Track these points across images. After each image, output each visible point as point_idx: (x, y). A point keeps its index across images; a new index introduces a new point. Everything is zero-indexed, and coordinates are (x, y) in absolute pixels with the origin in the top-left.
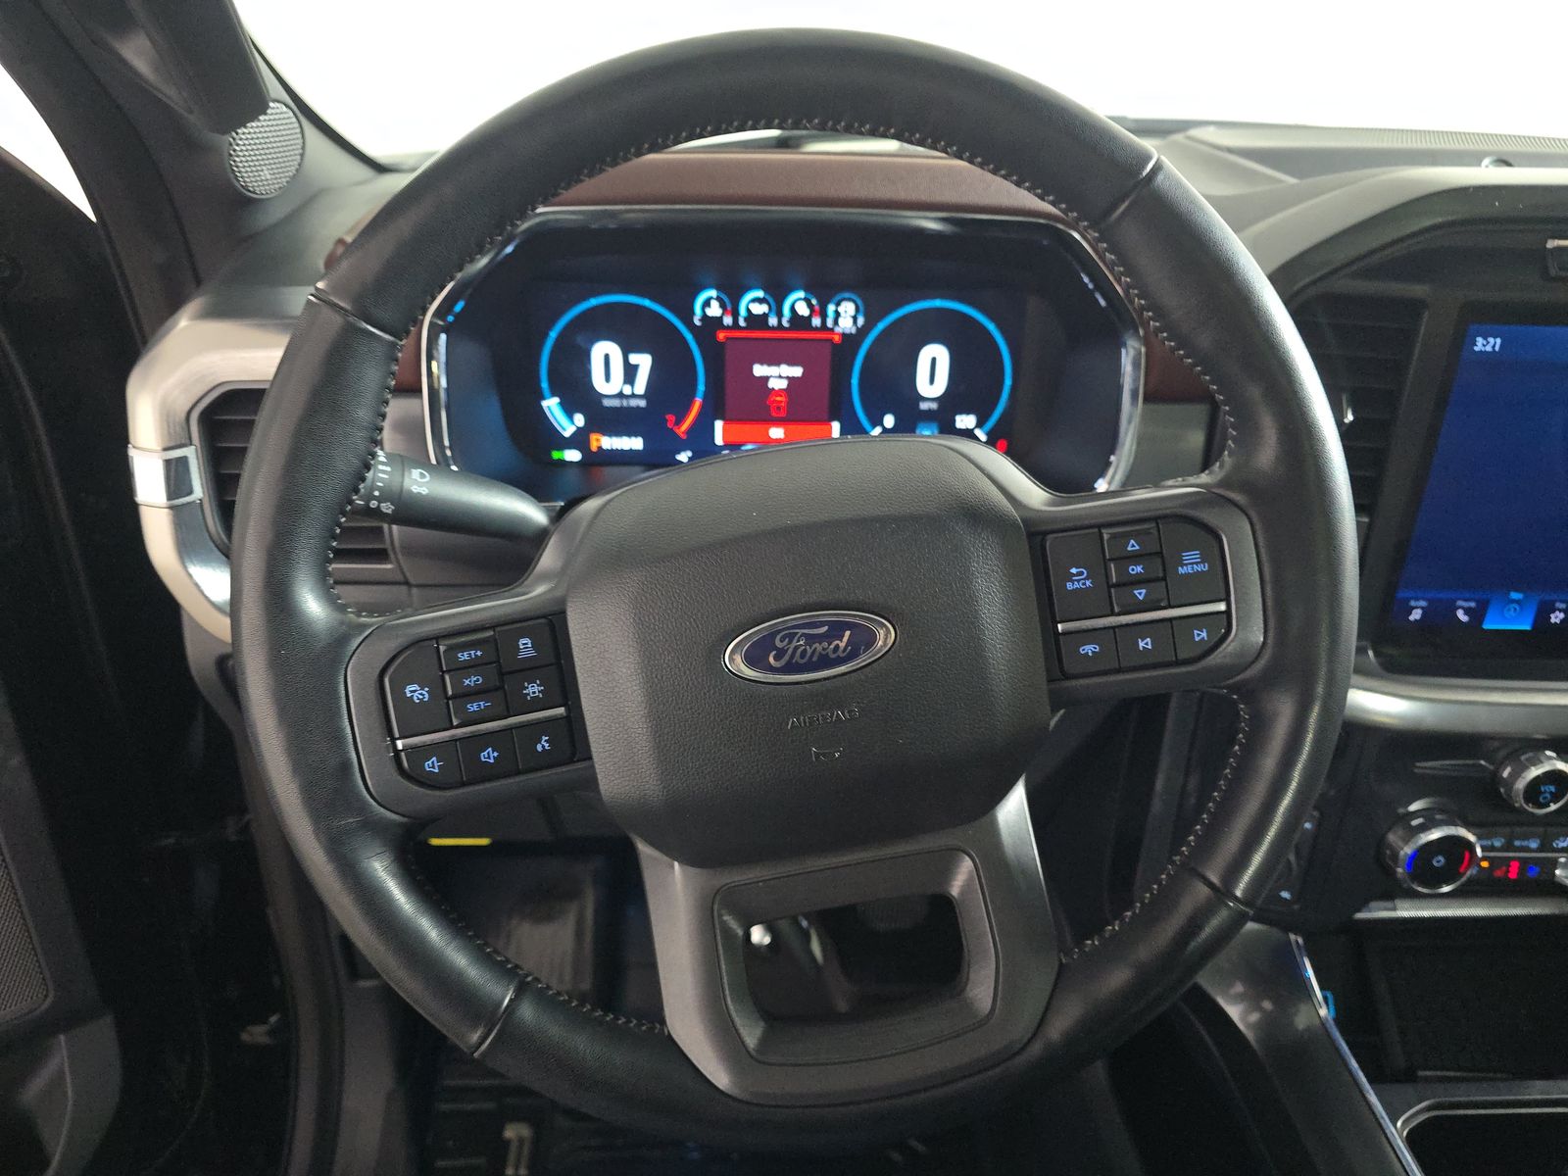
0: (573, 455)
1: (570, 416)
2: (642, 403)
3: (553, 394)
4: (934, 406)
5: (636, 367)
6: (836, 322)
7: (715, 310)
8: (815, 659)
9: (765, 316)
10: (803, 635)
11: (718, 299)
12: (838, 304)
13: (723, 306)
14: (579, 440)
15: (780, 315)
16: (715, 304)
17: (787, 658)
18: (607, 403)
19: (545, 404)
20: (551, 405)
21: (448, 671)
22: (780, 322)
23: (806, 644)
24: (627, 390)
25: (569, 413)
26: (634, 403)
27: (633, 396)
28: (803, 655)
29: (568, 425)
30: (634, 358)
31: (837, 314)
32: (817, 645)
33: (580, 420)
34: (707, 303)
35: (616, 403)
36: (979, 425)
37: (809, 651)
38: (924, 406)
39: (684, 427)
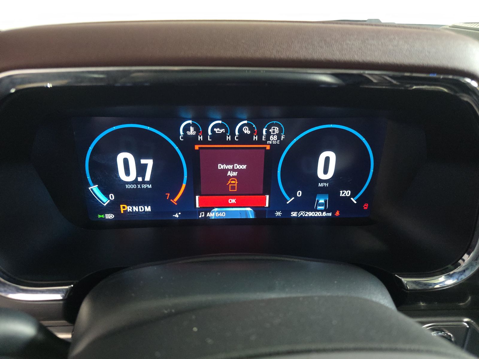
0: (110, 216)
1: (107, 195)
2: (150, 186)
3: (94, 185)
4: (326, 185)
5: (146, 165)
6: (268, 138)
7: (192, 132)
9: (224, 135)
11: (193, 125)
12: (269, 128)
13: (196, 129)
14: (113, 207)
15: (233, 134)
16: (192, 129)
18: (127, 186)
19: (90, 189)
20: (95, 189)
22: (233, 138)
24: (140, 179)
26: (144, 186)
27: (144, 182)
29: (105, 200)
30: (143, 161)
31: (268, 134)
33: (112, 197)
34: (187, 128)
35: (134, 186)
36: (353, 195)
38: (321, 185)
39: (176, 200)
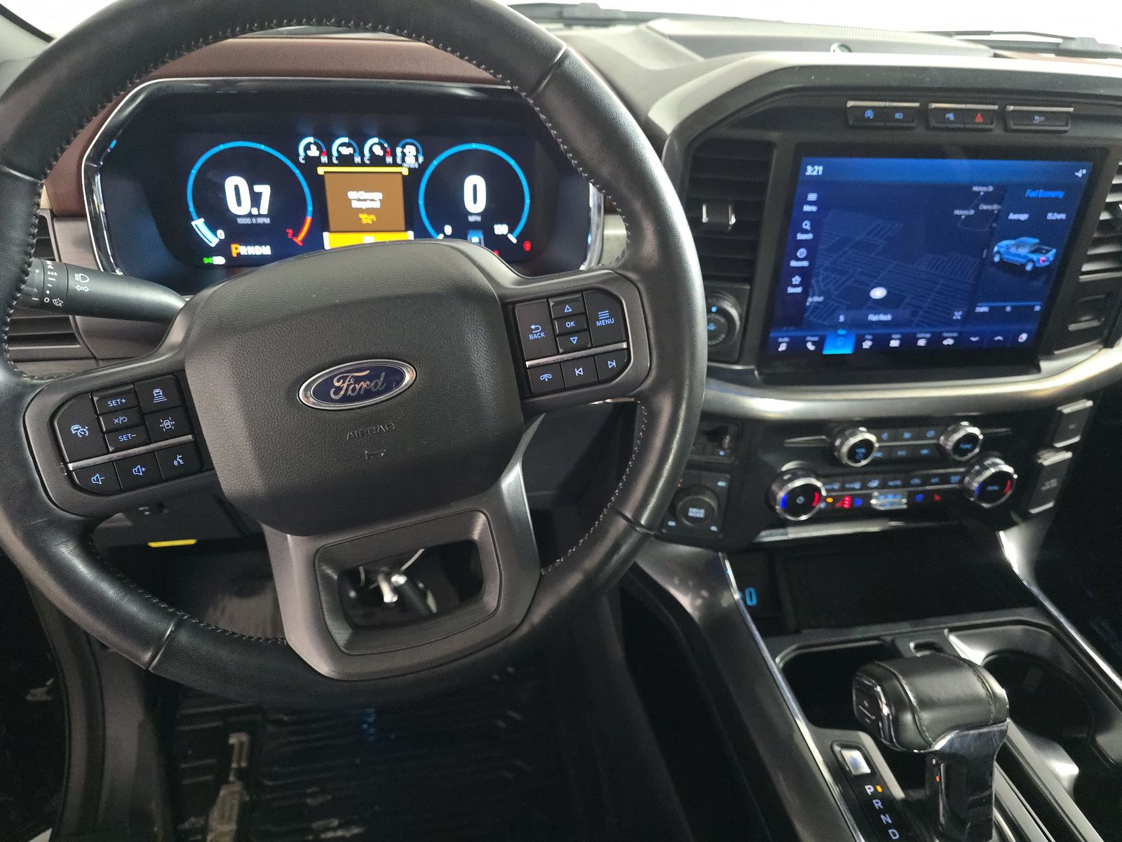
0: (219, 260)
1: (214, 232)
2: (267, 221)
3: (199, 217)
4: (479, 219)
5: (260, 194)
6: (403, 160)
7: (314, 152)
8: (362, 392)
9: (351, 156)
10: (353, 377)
11: (315, 143)
12: (403, 147)
13: (319, 148)
14: (223, 249)
15: (362, 155)
16: (313, 147)
17: (342, 392)
18: (240, 221)
19: (193, 223)
20: (199, 224)
21: (101, 414)
22: (362, 159)
23: (355, 383)
24: (255, 211)
25: (213, 230)
26: (260, 220)
27: (260, 215)
28: (353, 390)
29: (213, 239)
30: (257, 188)
31: (404, 155)
32: (362, 383)
33: (221, 234)
34: (307, 147)
35: (248, 221)
36: (511, 231)
37: (358, 387)
38: (471, 219)
39: (300, 237)
